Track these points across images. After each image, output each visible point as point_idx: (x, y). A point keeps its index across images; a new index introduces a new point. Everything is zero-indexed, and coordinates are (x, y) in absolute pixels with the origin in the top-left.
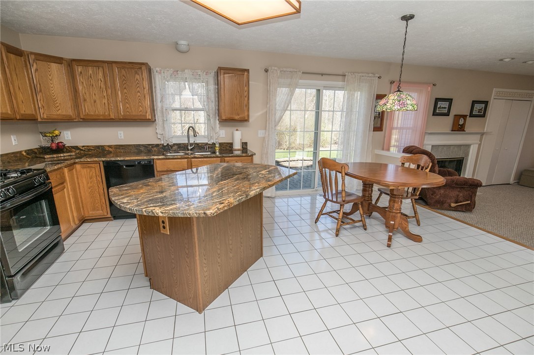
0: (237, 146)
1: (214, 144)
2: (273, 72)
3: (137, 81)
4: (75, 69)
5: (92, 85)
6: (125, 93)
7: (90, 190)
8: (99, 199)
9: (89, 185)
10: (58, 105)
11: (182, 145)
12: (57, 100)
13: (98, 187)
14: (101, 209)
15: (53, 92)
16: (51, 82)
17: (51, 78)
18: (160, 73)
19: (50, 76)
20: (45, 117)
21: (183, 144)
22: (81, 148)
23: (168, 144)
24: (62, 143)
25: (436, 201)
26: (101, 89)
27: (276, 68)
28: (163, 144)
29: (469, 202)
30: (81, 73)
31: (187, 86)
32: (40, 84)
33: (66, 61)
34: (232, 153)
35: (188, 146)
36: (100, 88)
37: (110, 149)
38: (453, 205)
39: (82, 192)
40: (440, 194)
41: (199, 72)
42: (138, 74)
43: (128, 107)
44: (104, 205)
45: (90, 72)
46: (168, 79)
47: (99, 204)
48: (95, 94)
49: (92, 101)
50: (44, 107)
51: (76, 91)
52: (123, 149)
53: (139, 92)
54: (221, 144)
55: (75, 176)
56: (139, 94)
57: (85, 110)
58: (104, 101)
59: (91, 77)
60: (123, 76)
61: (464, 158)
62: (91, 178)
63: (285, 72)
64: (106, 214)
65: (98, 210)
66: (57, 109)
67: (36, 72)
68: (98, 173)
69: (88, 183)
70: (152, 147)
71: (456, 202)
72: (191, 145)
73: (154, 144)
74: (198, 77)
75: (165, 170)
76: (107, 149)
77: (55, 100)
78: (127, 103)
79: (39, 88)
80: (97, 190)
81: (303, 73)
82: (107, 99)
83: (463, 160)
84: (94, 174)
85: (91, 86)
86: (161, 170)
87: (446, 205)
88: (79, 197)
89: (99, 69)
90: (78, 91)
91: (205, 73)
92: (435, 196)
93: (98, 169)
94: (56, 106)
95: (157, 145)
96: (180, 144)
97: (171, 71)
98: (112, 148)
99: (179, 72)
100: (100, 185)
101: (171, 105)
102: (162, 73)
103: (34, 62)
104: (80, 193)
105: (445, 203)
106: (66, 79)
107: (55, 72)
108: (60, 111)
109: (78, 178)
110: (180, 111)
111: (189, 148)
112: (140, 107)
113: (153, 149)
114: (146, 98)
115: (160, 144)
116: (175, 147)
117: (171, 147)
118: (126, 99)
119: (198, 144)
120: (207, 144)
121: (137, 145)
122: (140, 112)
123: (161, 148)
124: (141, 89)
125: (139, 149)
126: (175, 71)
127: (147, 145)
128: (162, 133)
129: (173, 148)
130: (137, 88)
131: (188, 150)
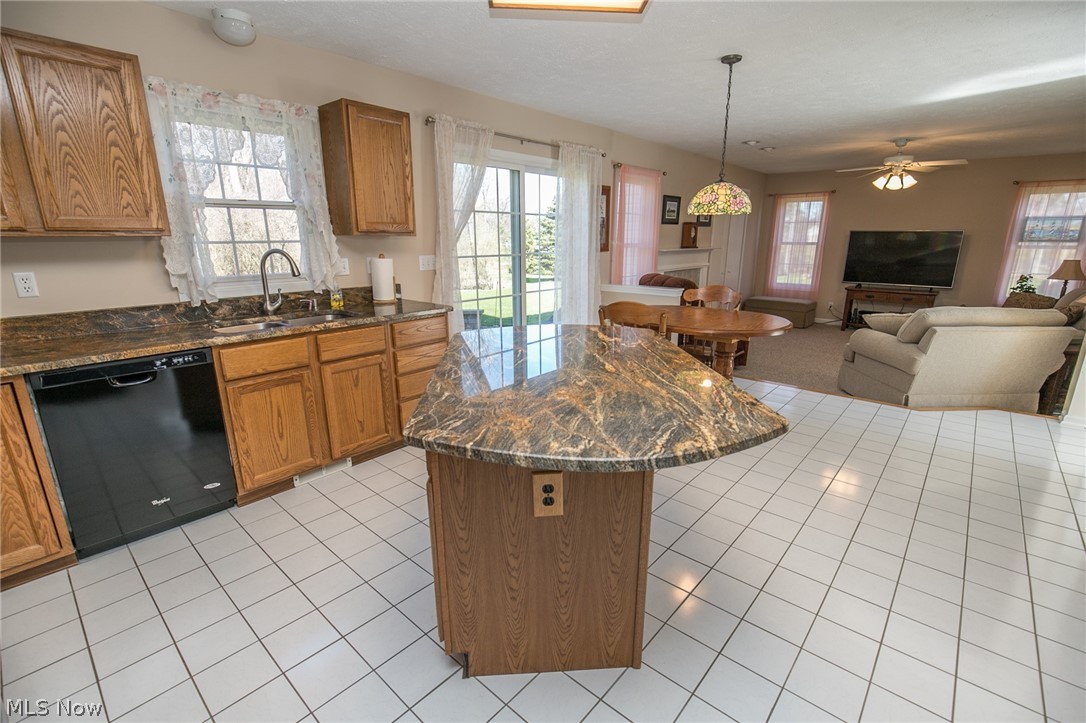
0: (385, 293)
1: (327, 293)
2: (443, 125)
3: (106, 110)
6: (63, 144)
11: (242, 302)
14: (33, 540)
18: (163, 93)
23: (204, 302)
27: (449, 118)
28: (187, 305)
31: (248, 142)
34: (373, 314)
35: (262, 305)
41: (278, 104)
42: (107, 88)
43: (78, 193)
46: (188, 114)
53: (114, 144)
54: (345, 292)
56: (115, 151)
60: (48, 85)
63: (465, 127)
64: (54, 550)
65: (24, 545)
70: (152, 316)
72: (273, 299)
74: (274, 119)
75: (250, 373)
78: (73, 176)
81: (496, 134)
86: (235, 376)
91: (293, 110)
95: (168, 309)
96: (237, 300)
97: (198, 91)
99: (220, 99)
100: (25, 460)
101: (204, 189)
102: (169, 95)
110: (225, 209)
111: (269, 307)
112: (125, 193)
113: (155, 320)
114: (142, 166)
115: (178, 305)
116: (225, 310)
117: (213, 310)
118: (69, 163)
119: (287, 297)
120: (310, 294)
121: (96, 312)
122: (124, 208)
123: (184, 315)
124: (122, 133)
125: (107, 324)
126: (209, 94)
127: (133, 309)
128: (184, 272)
129: (217, 313)
130: (108, 132)
131: (264, 313)
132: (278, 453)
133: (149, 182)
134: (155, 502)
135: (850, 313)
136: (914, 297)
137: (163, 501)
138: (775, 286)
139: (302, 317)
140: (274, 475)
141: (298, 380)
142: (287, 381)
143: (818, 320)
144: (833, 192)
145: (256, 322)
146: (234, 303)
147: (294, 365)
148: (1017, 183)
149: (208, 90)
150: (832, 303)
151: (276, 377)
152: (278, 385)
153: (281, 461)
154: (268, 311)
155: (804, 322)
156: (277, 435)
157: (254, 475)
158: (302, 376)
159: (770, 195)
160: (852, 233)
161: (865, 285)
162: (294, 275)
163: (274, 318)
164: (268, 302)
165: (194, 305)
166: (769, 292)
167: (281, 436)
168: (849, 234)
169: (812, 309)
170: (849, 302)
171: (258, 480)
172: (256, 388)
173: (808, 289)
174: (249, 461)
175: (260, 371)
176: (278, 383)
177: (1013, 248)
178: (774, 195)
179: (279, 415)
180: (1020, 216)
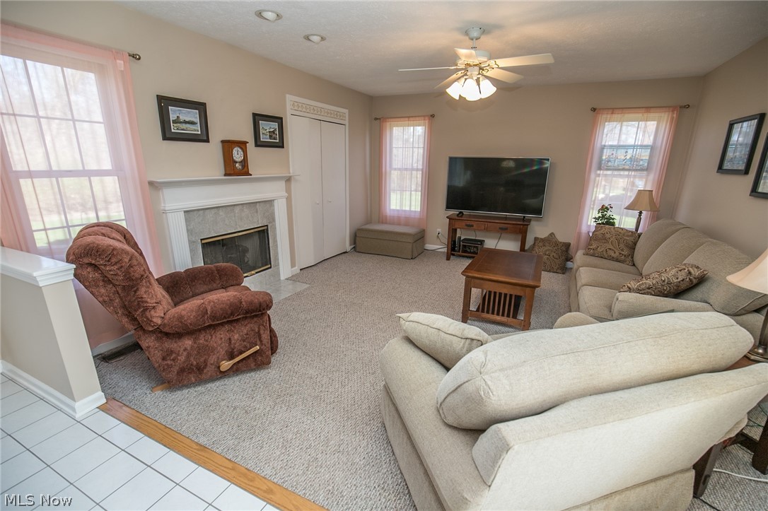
25: (182, 371)
29: (258, 347)
38: (226, 365)
40: (185, 350)
61: (267, 226)
71: (231, 357)
83: (267, 229)
87: (210, 370)
92: (173, 360)
105: (205, 367)
135: (455, 242)
136: (509, 226)
138: (388, 213)
143: (429, 246)
144: (433, 116)
148: (594, 110)
150: (439, 230)
155: (412, 252)
159: (376, 119)
160: (451, 159)
161: (466, 212)
166: (383, 220)
168: (448, 159)
169: (421, 237)
170: (453, 231)
173: (417, 216)
177: (593, 176)
178: (380, 119)
180: (598, 145)
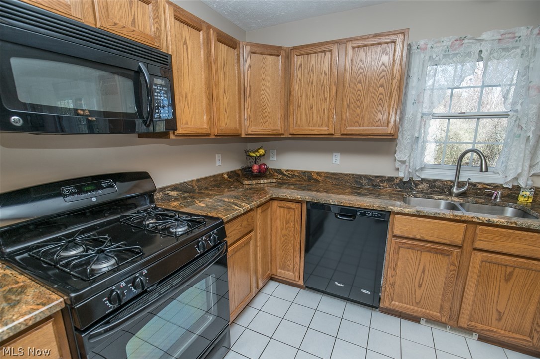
3: (383, 67)
4: (294, 60)
5: (312, 83)
6: (358, 90)
7: (283, 239)
8: (292, 256)
9: (284, 232)
10: (266, 114)
11: (438, 183)
12: (265, 108)
13: (295, 237)
14: (292, 271)
15: (263, 96)
16: (263, 83)
17: (263, 77)
18: (425, 49)
19: (263, 74)
20: (250, 132)
21: (440, 181)
22: (285, 173)
23: (411, 179)
24: (265, 165)
26: (323, 88)
28: (401, 179)
30: (301, 65)
32: (250, 87)
33: (285, 50)
35: (451, 187)
36: (322, 86)
37: (319, 178)
39: (274, 240)
42: (387, 54)
43: (358, 115)
44: (297, 266)
45: (313, 62)
47: (292, 263)
48: (313, 97)
49: (308, 107)
50: (250, 118)
51: (290, 94)
52: (335, 179)
53: (382, 86)
55: (269, 217)
56: (381, 90)
57: (297, 122)
58: (323, 107)
59: (312, 70)
60: (360, 60)
62: (287, 223)
64: (297, 279)
65: (288, 270)
66: (264, 121)
67: (248, 70)
68: (298, 218)
69: (283, 229)
70: (381, 181)
72: (461, 185)
73: (385, 177)
75: (410, 236)
76: (315, 177)
77: (264, 108)
78: (358, 107)
79: (248, 92)
80: (292, 242)
82: (329, 101)
84: (292, 218)
85: (310, 84)
86: (400, 234)
88: (269, 246)
89: (325, 55)
90: (292, 93)
93: (298, 212)
94: (264, 115)
95: (391, 179)
96: (435, 181)
97: (450, 40)
98: (321, 176)
99: (465, 41)
100: (298, 237)
102: (428, 49)
103: (248, 57)
104: (271, 241)
106: (281, 77)
107: (270, 67)
108: (267, 122)
109: (272, 220)
110: (447, 120)
111: (455, 190)
112: (380, 113)
113: (382, 184)
114: (392, 96)
115: (397, 178)
116: (424, 186)
117: (416, 185)
118: (359, 100)
119: (475, 185)
120: (497, 187)
121: (357, 175)
122: (377, 122)
123: (398, 184)
124: (388, 79)
125: (360, 182)
126: (456, 40)
127: (373, 176)
128: (404, 159)
129: (418, 187)
130: (381, 79)
131: (451, 194)
132: (414, 296)
133: (394, 105)
134: (336, 283)
137: (340, 285)
139: (481, 203)
140: (406, 308)
141: (447, 254)
142: (437, 251)
145: (440, 199)
146: (432, 183)
147: (447, 242)
149: (456, 37)
151: (429, 245)
152: (429, 251)
153: (414, 302)
154: (453, 193)
156: (417, 284)
157: (392, 301)
158: (452, 252)
162: (481, 171)
163: (456, 199)
164: (455, 188)
165: (404, 180)
167: (420, 286)
171: (393, 305)
172: (411, 247)
174: (392, 290)
175: (418, 237)
176: (430, 250)
179: (423, 271)
